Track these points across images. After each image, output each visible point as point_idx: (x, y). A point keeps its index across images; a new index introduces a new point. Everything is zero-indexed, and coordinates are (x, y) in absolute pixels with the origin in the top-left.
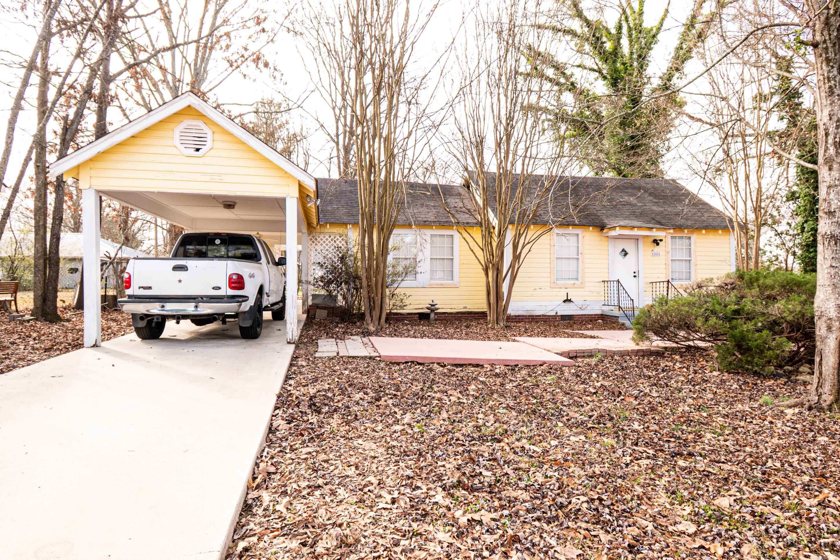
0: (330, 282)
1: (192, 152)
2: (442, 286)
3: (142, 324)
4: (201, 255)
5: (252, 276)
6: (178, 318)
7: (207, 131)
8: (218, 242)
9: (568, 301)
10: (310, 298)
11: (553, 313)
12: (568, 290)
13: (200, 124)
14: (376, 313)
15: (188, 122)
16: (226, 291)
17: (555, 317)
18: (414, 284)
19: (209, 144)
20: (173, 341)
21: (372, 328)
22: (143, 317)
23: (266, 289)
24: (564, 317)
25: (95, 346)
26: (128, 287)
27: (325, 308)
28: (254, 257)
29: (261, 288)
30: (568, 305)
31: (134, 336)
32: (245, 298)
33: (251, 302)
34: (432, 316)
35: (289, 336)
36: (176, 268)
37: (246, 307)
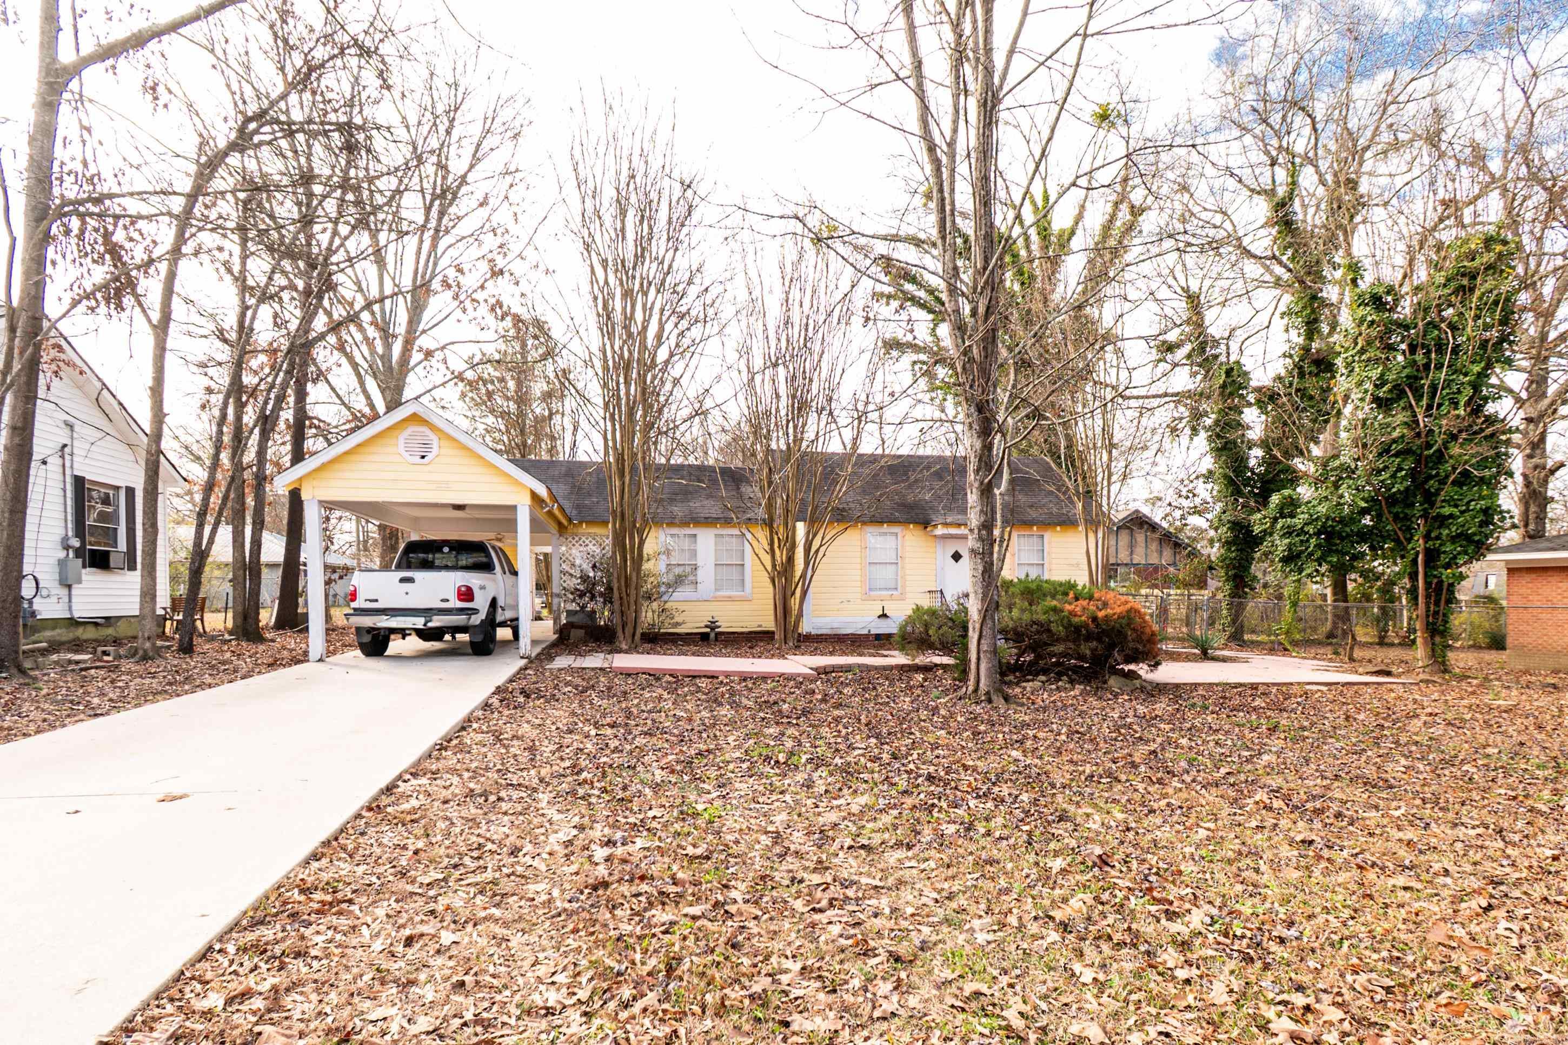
0: (582, 595)
1: (417, 460)
2: (730, 599)
3: (367, 639)
4: (427, 565)
5: (482, 588)
6: (403, 633)
7: (432, 436)
8: (446, 549)
9: (884, 616)
10: (564, 615)
11: (865, 632)
12: (884, 603)
13: (425, 430)
14: (629, 630)
15: (412, 429)
16: (457, 604)
17: (867, 636)
18: (693, 596)
19: (435, 450)
20: (398, 657)
21: (624, 647)
22: (370, 630)
23: (501, 602)
24: (878, 637)
25: (320, 660)
26: (353, 600)
27: (581, 627)
28: (487, 567)
29: (494, 602)
30: (883, 622)
31: (358, 652)
32: (475, 611)
33: (482, 615)
34: (712, 635)
35: (522, 652)
36: (403, 580)
37: (476, 620)
